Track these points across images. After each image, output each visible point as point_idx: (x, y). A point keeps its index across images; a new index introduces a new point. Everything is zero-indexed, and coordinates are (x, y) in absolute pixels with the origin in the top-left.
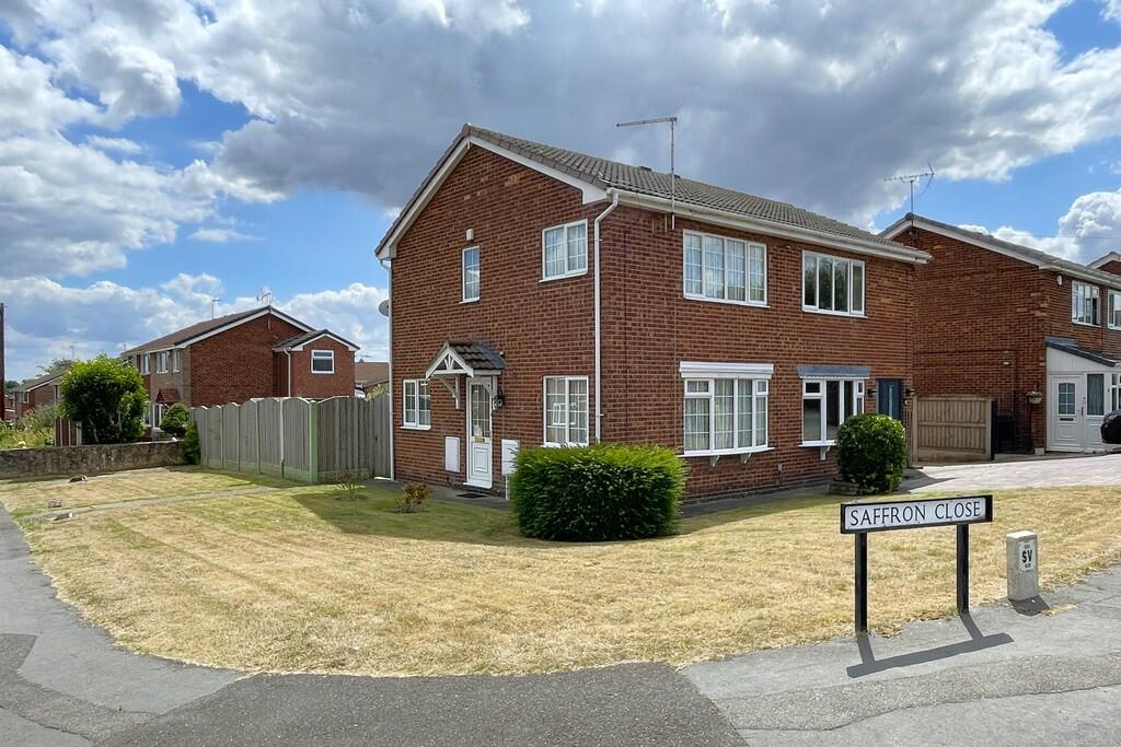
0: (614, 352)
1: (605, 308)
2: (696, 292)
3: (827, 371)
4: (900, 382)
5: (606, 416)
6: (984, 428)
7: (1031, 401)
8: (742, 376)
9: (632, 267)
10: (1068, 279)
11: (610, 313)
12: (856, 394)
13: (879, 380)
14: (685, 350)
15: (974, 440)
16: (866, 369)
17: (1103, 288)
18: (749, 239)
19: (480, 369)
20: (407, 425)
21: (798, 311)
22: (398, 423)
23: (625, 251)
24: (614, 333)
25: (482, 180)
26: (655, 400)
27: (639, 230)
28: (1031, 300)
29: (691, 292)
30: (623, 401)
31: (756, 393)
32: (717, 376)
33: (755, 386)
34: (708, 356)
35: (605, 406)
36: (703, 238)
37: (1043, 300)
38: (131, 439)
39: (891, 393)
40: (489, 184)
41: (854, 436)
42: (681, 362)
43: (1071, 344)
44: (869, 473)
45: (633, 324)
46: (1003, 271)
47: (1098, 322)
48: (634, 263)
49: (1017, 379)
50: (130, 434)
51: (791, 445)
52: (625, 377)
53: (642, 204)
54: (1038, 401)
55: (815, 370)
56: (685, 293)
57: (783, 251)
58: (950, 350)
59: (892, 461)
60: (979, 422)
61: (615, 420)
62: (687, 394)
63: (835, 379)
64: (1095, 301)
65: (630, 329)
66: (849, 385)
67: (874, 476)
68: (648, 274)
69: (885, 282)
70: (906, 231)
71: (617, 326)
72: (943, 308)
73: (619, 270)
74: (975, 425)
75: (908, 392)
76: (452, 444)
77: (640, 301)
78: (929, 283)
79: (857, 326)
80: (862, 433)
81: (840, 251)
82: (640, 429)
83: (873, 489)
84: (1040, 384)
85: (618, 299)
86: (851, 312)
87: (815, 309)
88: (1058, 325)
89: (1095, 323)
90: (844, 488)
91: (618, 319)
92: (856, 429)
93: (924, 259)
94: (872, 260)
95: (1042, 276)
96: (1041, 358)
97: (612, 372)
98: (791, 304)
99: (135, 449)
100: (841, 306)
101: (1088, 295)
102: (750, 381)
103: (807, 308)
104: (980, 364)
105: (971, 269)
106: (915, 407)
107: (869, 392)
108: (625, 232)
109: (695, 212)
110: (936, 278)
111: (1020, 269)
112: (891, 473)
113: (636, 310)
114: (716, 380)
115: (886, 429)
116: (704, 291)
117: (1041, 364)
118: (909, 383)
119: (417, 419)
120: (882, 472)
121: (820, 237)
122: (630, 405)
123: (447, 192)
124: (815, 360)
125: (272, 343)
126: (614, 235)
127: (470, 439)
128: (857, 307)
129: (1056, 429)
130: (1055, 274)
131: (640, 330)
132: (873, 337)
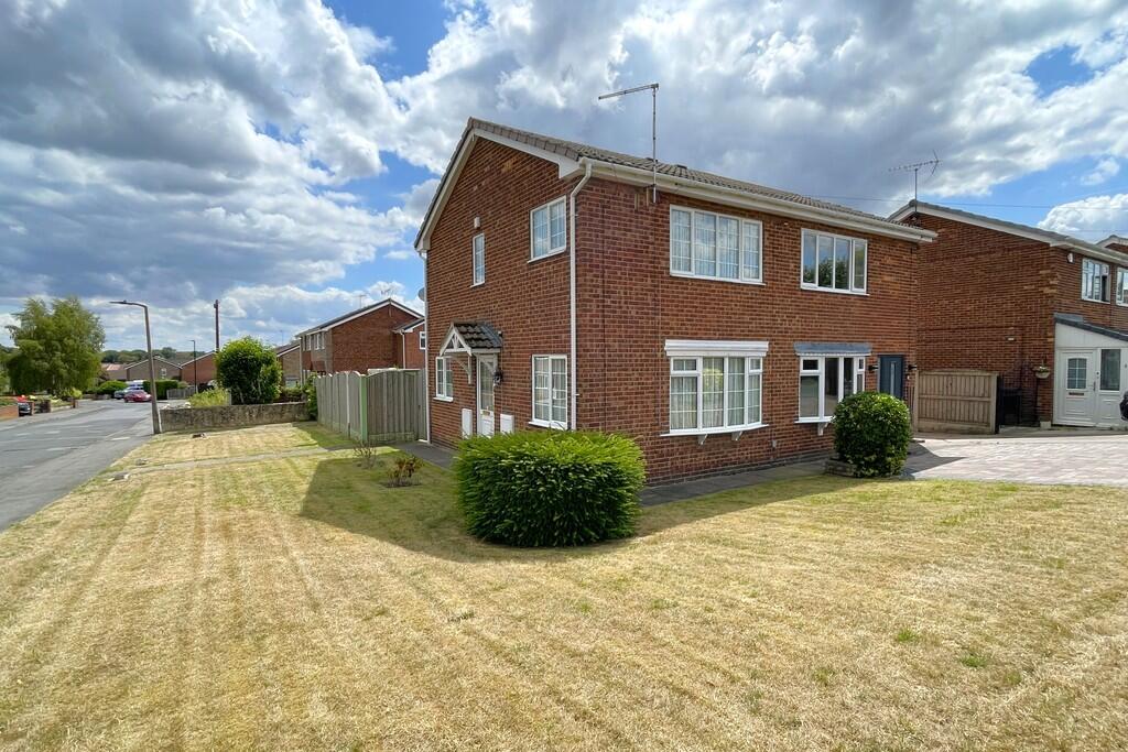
0: (590, 331)
1: (581, 285)
2: (685, 270)
3: (826, 348)
4: (902, 358)
5: (581, 396)
6: (989, 402)
7: (1039, 376)
8: (733, 354)
9: (612, 243)
10: (1080, 256)
11: (586, 291)
12: (856, 371)
13: (881, 357)
14: (671, 328)
15: (978, 413)
16: (867, 345)
17: (1113, 266)
18: (743, 215)
19: (477, 347)
20: (439, 397)
21: (794, 288)
22: (432, 395)
23: (603, 227)
24: (590, 311)
25: (486, 170)
26: (637, 379)
27: (619, 204)
28: (1039, 278)
29: (679, 269)
30: (600, 380)
31: (749, 370)
32: (705, 354)
33: (748, 364)
34: (696, 334)
35: (580, 386)
36: (693, 214)
37: (1053, 277)
38: (268, 401)
39: (893, 371)
40: (490, 173)
41: (852, 416)
42: (667, 341)
43: (1079, 319)
44: (868, 455)
45: (613, 302)
46: (1009, 250)
47: (1108, 298)
48: (613, 238)
49: (1022, 354)
50: (267, 397)
51: (787, 421)
52: (603, 356)
53: (618, 176)
54: (1045, 376)
55: (814, 347)
56: (671, 270)
57: (781, 229)
58: (952, 327)
59: (894, 443)
60: (983, 396)
61: (592, 401)
62: (673, 372)
63: (834, 355)
64: (1104, 278)
65: (609, 306)
66: (848, 362)
67: (873, 458)
68: (629, 250)
69: (889, 261)
70: (911, 217)
71: (594, 304)
72: (946, 287)
73: (598, 246)
74: (979, 399)
75: (910, 368)
76: (466, 414)
77: (620, 278)
78: (932, 264)
79: (859, 303)
80: (861, 413)
81: (842, 229)
82: (619, 408)
83: (872, 471)
84: (1048, 360)
85: (595, 276)
86: (852, 290)
87: (815, 286)
88: (1067, 301)
89: (1104, 299)
90: (840, 468)
91: (594, 296)
92: (856, 408)
93: (929, 237)
94: (874, 239)
95: (1052, 254)
96: (1049, 334)
97: (588, 351)
98: (788, 282)
99: (271, 409)
100: (842, 283)
101: (1097, 273)
102: (743, 359)
103: (805, 286)
104: (983, 340)
105: (976, 250)
106: (917, 382)
107: (870, 368)
108: (603, 207)
109: (681, 185)
110: (939, 259)
111: (1027, 247)
112: (892, 455)
113: (616, 288)
114: (704, 358)
115: (888, 410)
116: (693, 269)
117: (1050, 340)
118: (912, 359)
119: (445, 392)
120: (883, 453)
121: (820, 214)
122: (609, 385)
123: (461, 187)
124: (813, 337)
125: (392, 327)
126: (591, 210)
127: (480, 411)
128: (859, 284)
129: (1064, 403)
130: (1067, 251)
131: (620, 307)
132: (875, 315)
